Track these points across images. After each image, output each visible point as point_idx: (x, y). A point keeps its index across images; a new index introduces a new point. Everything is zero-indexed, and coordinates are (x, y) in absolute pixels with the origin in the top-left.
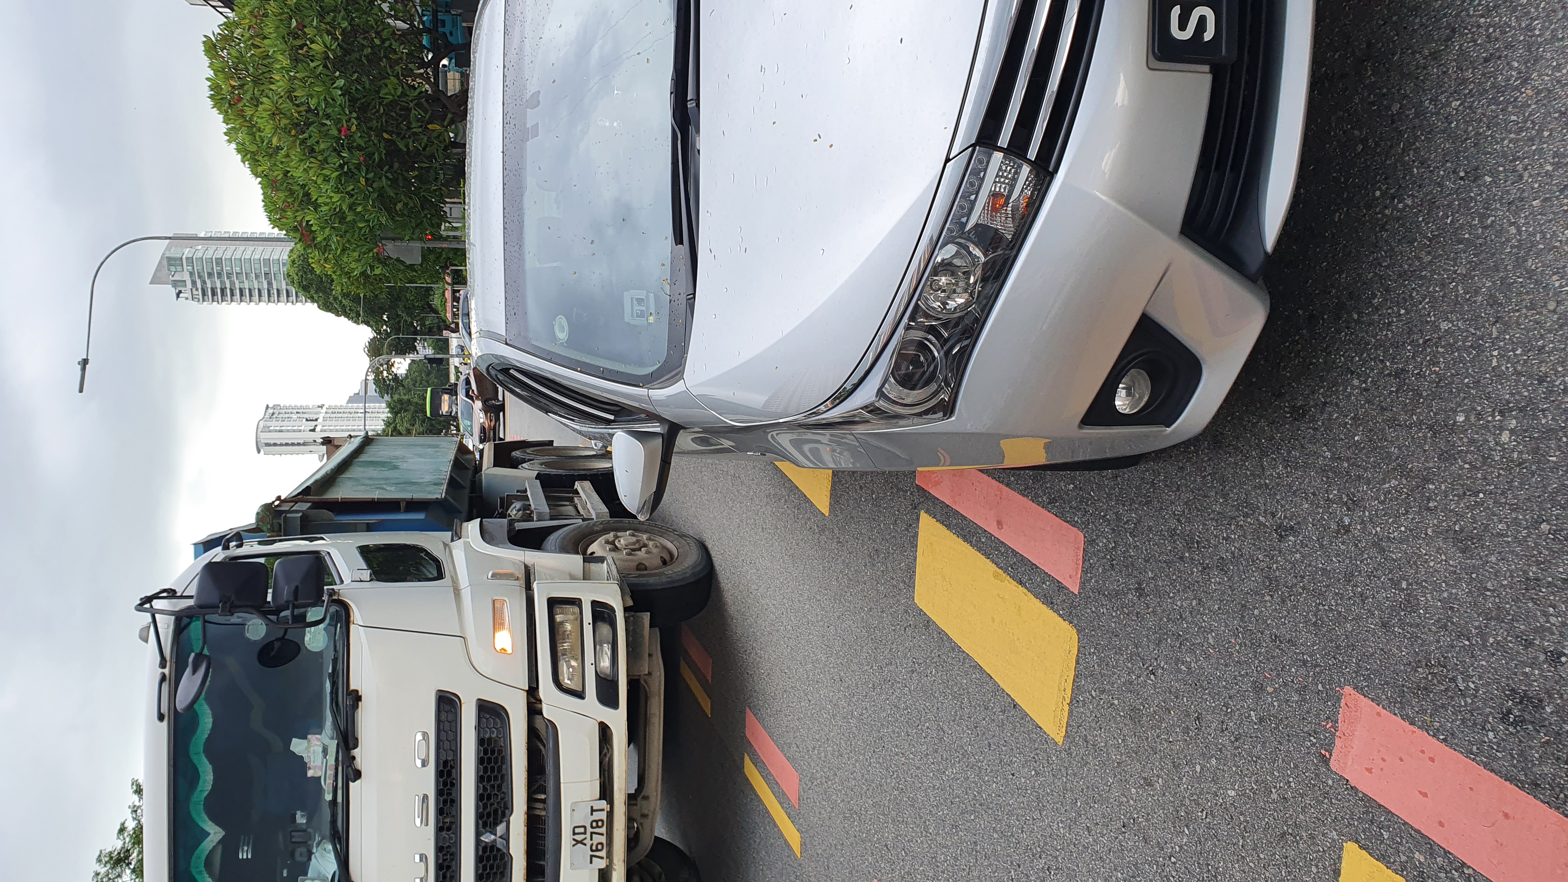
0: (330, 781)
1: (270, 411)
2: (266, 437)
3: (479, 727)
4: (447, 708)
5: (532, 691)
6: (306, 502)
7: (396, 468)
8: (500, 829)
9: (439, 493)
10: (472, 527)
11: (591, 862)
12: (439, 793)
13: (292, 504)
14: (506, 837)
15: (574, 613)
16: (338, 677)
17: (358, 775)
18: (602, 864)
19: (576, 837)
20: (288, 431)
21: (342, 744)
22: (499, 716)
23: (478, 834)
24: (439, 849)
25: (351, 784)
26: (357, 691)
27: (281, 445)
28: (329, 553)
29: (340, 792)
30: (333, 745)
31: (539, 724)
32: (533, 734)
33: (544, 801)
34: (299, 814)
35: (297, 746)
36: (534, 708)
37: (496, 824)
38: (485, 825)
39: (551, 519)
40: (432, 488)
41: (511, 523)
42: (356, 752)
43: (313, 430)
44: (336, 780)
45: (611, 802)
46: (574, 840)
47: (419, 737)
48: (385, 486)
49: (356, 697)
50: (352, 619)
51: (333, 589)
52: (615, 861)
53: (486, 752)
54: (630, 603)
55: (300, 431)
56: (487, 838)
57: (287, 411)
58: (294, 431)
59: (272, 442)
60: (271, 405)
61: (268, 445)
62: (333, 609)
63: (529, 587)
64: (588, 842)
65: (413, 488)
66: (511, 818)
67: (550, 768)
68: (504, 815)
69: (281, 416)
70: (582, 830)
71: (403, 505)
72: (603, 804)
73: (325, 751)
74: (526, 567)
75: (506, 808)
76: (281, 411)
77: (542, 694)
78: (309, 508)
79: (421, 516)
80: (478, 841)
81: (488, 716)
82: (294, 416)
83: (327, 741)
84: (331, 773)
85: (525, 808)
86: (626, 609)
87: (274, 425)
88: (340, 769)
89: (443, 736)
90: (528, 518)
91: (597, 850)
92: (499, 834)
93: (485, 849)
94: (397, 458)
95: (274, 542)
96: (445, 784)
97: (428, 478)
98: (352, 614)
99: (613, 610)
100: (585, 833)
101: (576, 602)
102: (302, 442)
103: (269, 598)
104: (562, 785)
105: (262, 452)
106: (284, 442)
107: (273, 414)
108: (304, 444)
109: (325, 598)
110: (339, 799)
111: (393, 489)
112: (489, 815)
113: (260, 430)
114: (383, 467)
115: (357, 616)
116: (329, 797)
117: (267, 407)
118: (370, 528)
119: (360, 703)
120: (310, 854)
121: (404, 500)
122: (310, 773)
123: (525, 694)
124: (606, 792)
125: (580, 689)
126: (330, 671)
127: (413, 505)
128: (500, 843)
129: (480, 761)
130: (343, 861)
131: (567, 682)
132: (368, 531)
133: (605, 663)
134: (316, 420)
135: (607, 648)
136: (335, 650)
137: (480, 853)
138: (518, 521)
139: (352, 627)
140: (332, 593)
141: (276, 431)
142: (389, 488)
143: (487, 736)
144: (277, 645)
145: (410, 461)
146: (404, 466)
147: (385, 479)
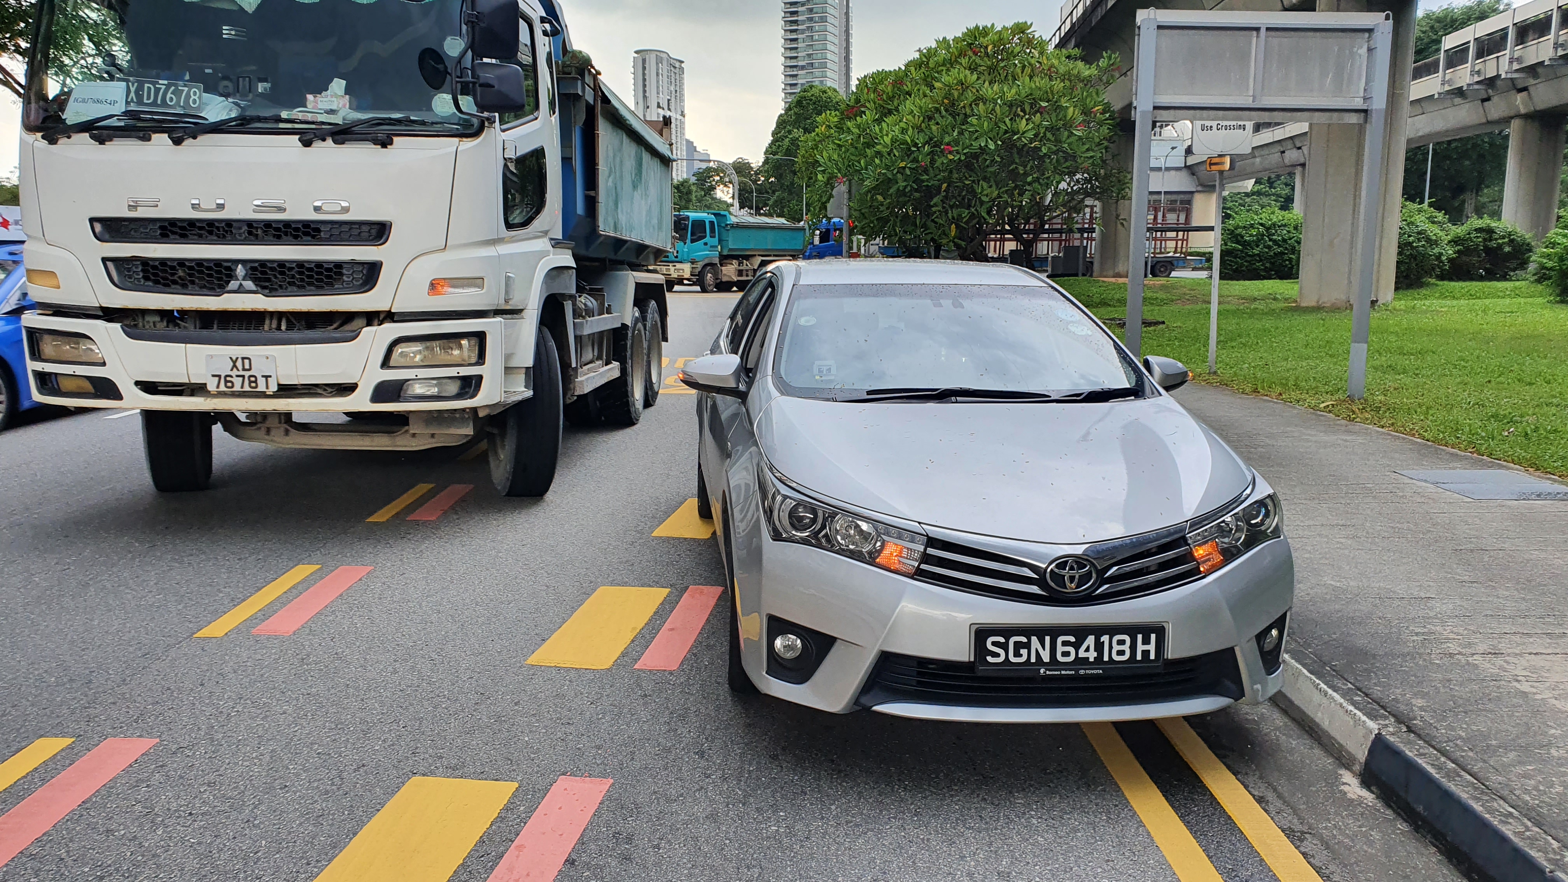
0: (300, 116)
1: (677, 65)
2: (652, 60)
3: (353, 263)
4: (374, 232)
5: (390, 316)
6: (595, 100)
7: (635, 187)
8: (249, 284)
9: (605, 227)
10: (566, 259)
11: (214, 376)
12: (287, 224)
13: (592, 86)
14: (240, 290)
15: (469, 357)
16: (406, 125)
17: (307, 144)
18: (212, 387)
19: (240, 361)
20: (658, 82)
21: (337, 129)
22: (365, 283)
23: (244, 262)
24: (229, 224)
25: (297, 137)
26: (391, 144)
27: (644, 74)
28: (536, 119)
29: (289, 126)
30: (337, 119)
31: (359, 322)
32: (348, 317)
33: (279, 328)
34: (267, 85)
35: (338, 85)
36: (372, 318)
37: (255, 280)
38: (253, 269)
39: (576, 337)
40: (611, 221)
41: (572, 297)
42: (329, 141)
43: (659, 106)
44: (302, 122)
45: (275, 396)
46: (237, 358)
47: (344, 204)
48: (612, 176)
49: (385, 143)
50: (464, 139)
51: (495, 122)
52: (216, 400)
53: (329, 270)
54: (481, 414)
55: (658, 93)
56: (240, 270)
57: (678, 81)
58: (658, 87)
59: (647, 66)
60: (683, 65)
61: (644, 61)
62: (475, 121)
63: (498, 312)
64: (235, 373)
65: (611, 204)
66: (260, 295)
67: (310, 334)
68: (264, 288)
69: (673, 74)
70: (247, 367)
71: (592, 193)
72: (273, 388)
73: (332, 112)
74: (521, 311)
75: (271, 290)
76: (678, 75)
77: (386, 326)
78: (587, 102)
79: (580, 209)
80: (237, 262)
81: (365, 272)
82: (672, 88)
83: (341, 114)
84: (310, 117)
85: (271, 309)
86: (474, 410)
87: (664, 68)
88: (313, 126)
89: (345, 228)
90: (577, 314)
91: (226, 382)
92: (244, 283)
93: (229, 269)
94: (647, 188)
95: (550, 66)
96: (297, 229)
97: (623, 218)
98: (469, 139)
99: (473, 396)
100: (244, 369)
101: (481, 358)
102: (647, 94)
103: (485, 60)
104: (293, 346)
105: (636, 55)
106: (647, 77)
107: (675, 67)
108: (645, 97)
109: (486, 114)
110: (282, 125)
111: (610, 183)
112: (264, 273)
113: (658, 54)
114: (636, 175)
115: (468, 144)
116: (284, 115)
117: (682, 62)
118: (566, 161)
119: (379, 147)
120: (226, 96)
121: (597, 194)
122: (310, 97)
123: (387, 309)
124: (286, 391)
125: (392, 363)
126: (412, 118)
127: (591, 204)
128: (233, 285)
129: (319, 264)
130: (218, 128)
131: (399, 350)
132: (562, 158)
133: (418, 389)
134: (669, 109)
135: (434, 391)
136: (433, 123)
137: (226, 264)
138: (574, 304)
139: (456, 140)
140: (491, 121)
141: (658, 69)
142: (610, 180)
143: (344, 271)
144: (440, 67)
145: (643, 202)
146: (637, 195)
147: (621, 177)
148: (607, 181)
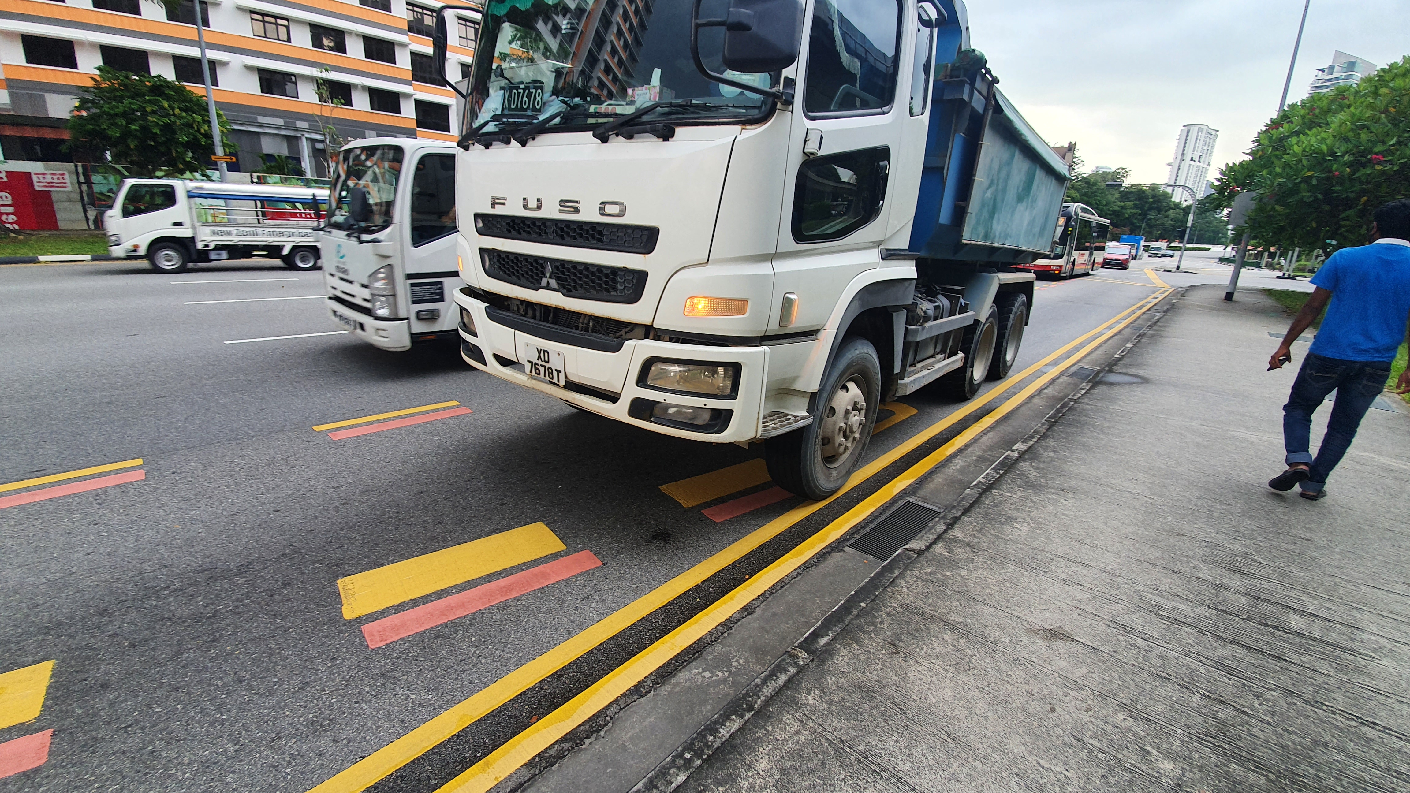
0: (605, 110)
3: (626, 271)
4: (644, 238)
5: (649, 332)
6: (986, 109)
7: (1020, 199)
8: (553, 283)
9: (971, 236)
10: (906, 271)
11: (529, 361)
12: (580, 225)
13: (985, 93)
14: (548, 287)
15: (717, 388)
17: (603, 140)
22: (635, 293)
23: (551, 261)
24: (546, 223)
25: (591, 133)
26: (673, 136)
29: (592, 121)
35: (657, 75)
36: (635, 331)
37: (558, 279)
38: (557, 268)
40: (981, 231)
41: (907, 307)
44: (603, 116)
45: (565, 388)
46: (541, 350)
48: (993, 189)
49: (667, 135)
53: (606, 276)
56: (549, 269)
62: (763, 101)
63: (761, 340)
64: (540, 362)
65: (985, 214)
66: (561, 294)
68: (563, 287)
70: (547, 359)
71: (962, 203)
72: (563, 381)
73: (631, 102)
74: (808, 333)
75: (569, 290)
77: (646, 342)
78: (973, 110)
79: (944, 218)
80: (547, 260)
81: (634, 282)
84: (610, 109)
85: (567, 308)
86: (721, 445)
88: (612, 120)
89: (622, 233)
90: (913, 320)
91: (536, 369)
92: (550, 280)
93: (542, 266)
94: (1034, 201)
96: (587, 231)
97: (997, 228)
98: (753, 127)
99: (721, 431)
100: (545, 361)
101: (733, 394)
111: (988, 195)
112: (563, 273)
114: (1023, 189)
115: (750, 132)
116: (592, 108)
118: (933, 170)
119: (661, 140)
121: (965, 204)
123: (651, 324)
124: (572, 386)
125: (646, 382)
126: (694, 102)
128: (544, 281)
129: (600, 268)
131: (654, 370)
136: (718, 108)
137: (541, 262)
138: (911, 311)
139: (738, 127)
140: (787, 102)
142: (989, 191)
143: (619, 279)
145: (1027, 214)
146: (1021, 207)
147: (1004, 190)
148: (985, 192)
